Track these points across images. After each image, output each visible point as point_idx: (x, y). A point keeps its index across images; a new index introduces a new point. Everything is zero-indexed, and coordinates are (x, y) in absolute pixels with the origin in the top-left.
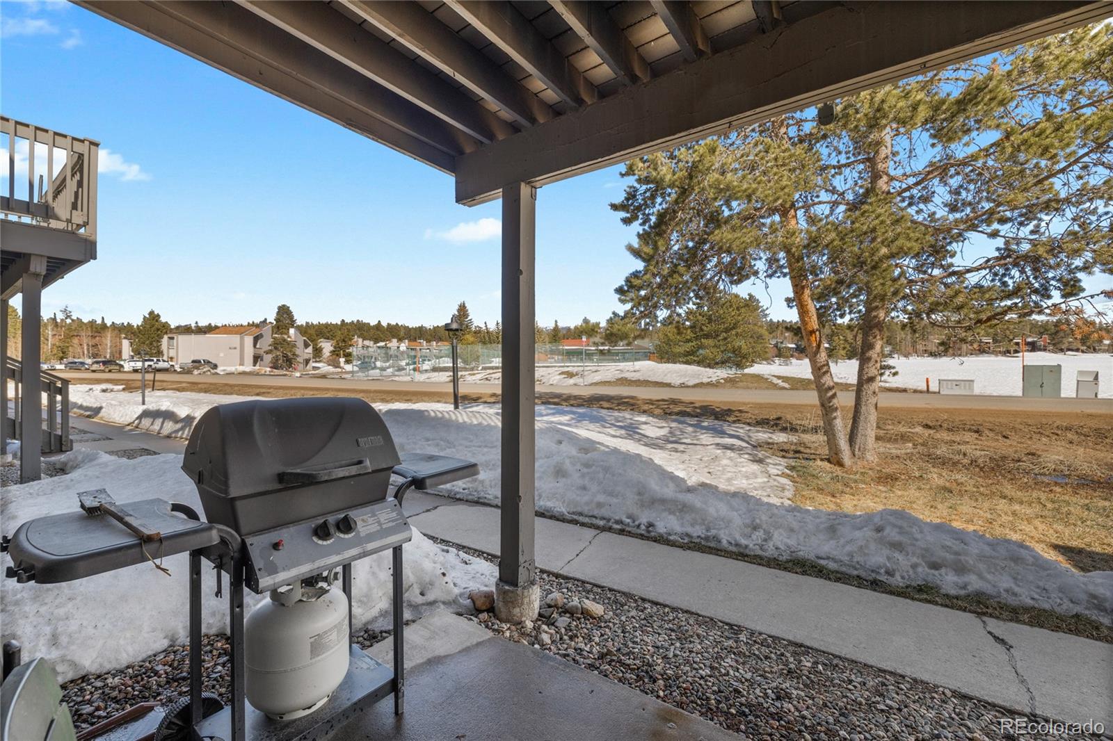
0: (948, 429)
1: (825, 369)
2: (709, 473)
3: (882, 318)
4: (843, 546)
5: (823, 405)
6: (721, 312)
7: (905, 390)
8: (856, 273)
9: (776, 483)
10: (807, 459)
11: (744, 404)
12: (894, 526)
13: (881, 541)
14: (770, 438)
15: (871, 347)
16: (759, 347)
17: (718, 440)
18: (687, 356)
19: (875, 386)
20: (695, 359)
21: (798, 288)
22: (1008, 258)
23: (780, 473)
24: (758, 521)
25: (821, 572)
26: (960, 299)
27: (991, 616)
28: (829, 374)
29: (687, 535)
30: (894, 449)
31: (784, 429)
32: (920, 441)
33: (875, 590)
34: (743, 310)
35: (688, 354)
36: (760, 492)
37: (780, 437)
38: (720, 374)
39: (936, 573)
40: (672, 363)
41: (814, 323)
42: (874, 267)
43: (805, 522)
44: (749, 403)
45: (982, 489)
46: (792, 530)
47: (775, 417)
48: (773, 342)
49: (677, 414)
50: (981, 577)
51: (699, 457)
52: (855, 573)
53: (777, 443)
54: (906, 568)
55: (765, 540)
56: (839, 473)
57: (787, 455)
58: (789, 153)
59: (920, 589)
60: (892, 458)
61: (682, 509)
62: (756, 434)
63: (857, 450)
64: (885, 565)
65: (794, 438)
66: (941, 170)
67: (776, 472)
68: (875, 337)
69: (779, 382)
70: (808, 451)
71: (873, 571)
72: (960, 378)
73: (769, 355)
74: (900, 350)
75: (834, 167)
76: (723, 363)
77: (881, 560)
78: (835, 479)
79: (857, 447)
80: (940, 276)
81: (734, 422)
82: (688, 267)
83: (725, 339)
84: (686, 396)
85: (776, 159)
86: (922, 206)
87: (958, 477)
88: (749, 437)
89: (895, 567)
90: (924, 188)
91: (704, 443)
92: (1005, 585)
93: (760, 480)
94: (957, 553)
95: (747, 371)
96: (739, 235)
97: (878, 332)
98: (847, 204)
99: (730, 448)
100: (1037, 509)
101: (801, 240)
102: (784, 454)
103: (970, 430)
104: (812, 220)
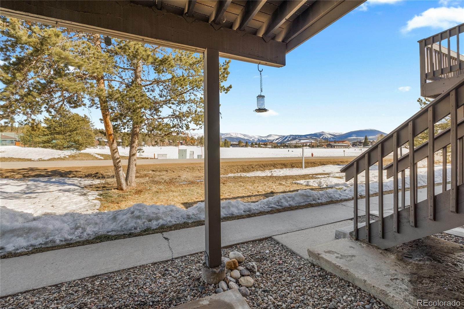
0: (159, 171)
1: (116, 151)
2: (53, 206)
3: (138, 131)
4: (118, 224)
5: (115, 166)
6: (68, 121)
7: (148, 158)
8: (127, 112)
9: (92, 204)
10: (108, 190)
11: (79, 168)
12: (138, 210)
13: (133, 217)
14: (92, 183)
15: (134, 142)
16: (89, 140)
17: (61, 188)
18: (44, 143)
19: (135, 157)
20: (50, 145)
21: (105, 115)
22: (174, 116)
23: (94, 198)
24: (78, 224)
25: (109, 238)
26: (161, 127)
27: (165, 231)
28: (117, 153)
29: (32, 245)
30: (142, 180)
31: (99, 178)
32: (151, 176)
33: (130, 237)
34: (80, 122)
35: (44, 142)
36: (82, 210)
37: (97, 182)
38: (67, 153)
39: (150, 223)
40: (33, 147)
41: (111, 131)
42: (134, 111)
43: (103, 218)
44: (81, 167)
45: (166, 190)
46: (96, 224)
47: (95, 172)
48: (97, 138)
49: (34, 176)
50: (163, 220)
51: (46, 199)
52: (123, 233)
53: (95, 185)
54: (141, 224)
55: (82, 233)
56: (121, 193)
57: (99, 189)
58: (100, 54)
59: (145, 231)
60: (142, 183)
61: (29, 231)
62: (84, 182)
63: (128, 183)
64: (134, 226)
65: (103, 181)
66: (157, 82)
67: (92, 198)
68: (135, 138)
69: (99, 157)
70: (109, 186)
71: (129, 230)
72: (164, 154)
73: (95, 144)
74: (147, 144)
75: (122, 68)
76: (68, 147)
77: (133, 224)
78: (119, 196)
79: (129, 181)
80: (157, 118)
81: (73, 177)
82: (40, 94)
83: (70, 135)
84: (41, 166)
85: (94, 54)
86: (151, 93)
87: (160, 187)
88: (80, 183)
89: (137, 225)
90: (153, 87)
91: (51, 190)
92: (169, 220)
93: (83, 204)
94: (157, 214)
95: (82, 151)
96: (73, 84)
97: (136, 137)
98: (125, 84)
99: (68, 191)
100: (179, 193)
101: (105, 94)
102: (97, 189)
103: (165, 171)
104: (110, 87)
